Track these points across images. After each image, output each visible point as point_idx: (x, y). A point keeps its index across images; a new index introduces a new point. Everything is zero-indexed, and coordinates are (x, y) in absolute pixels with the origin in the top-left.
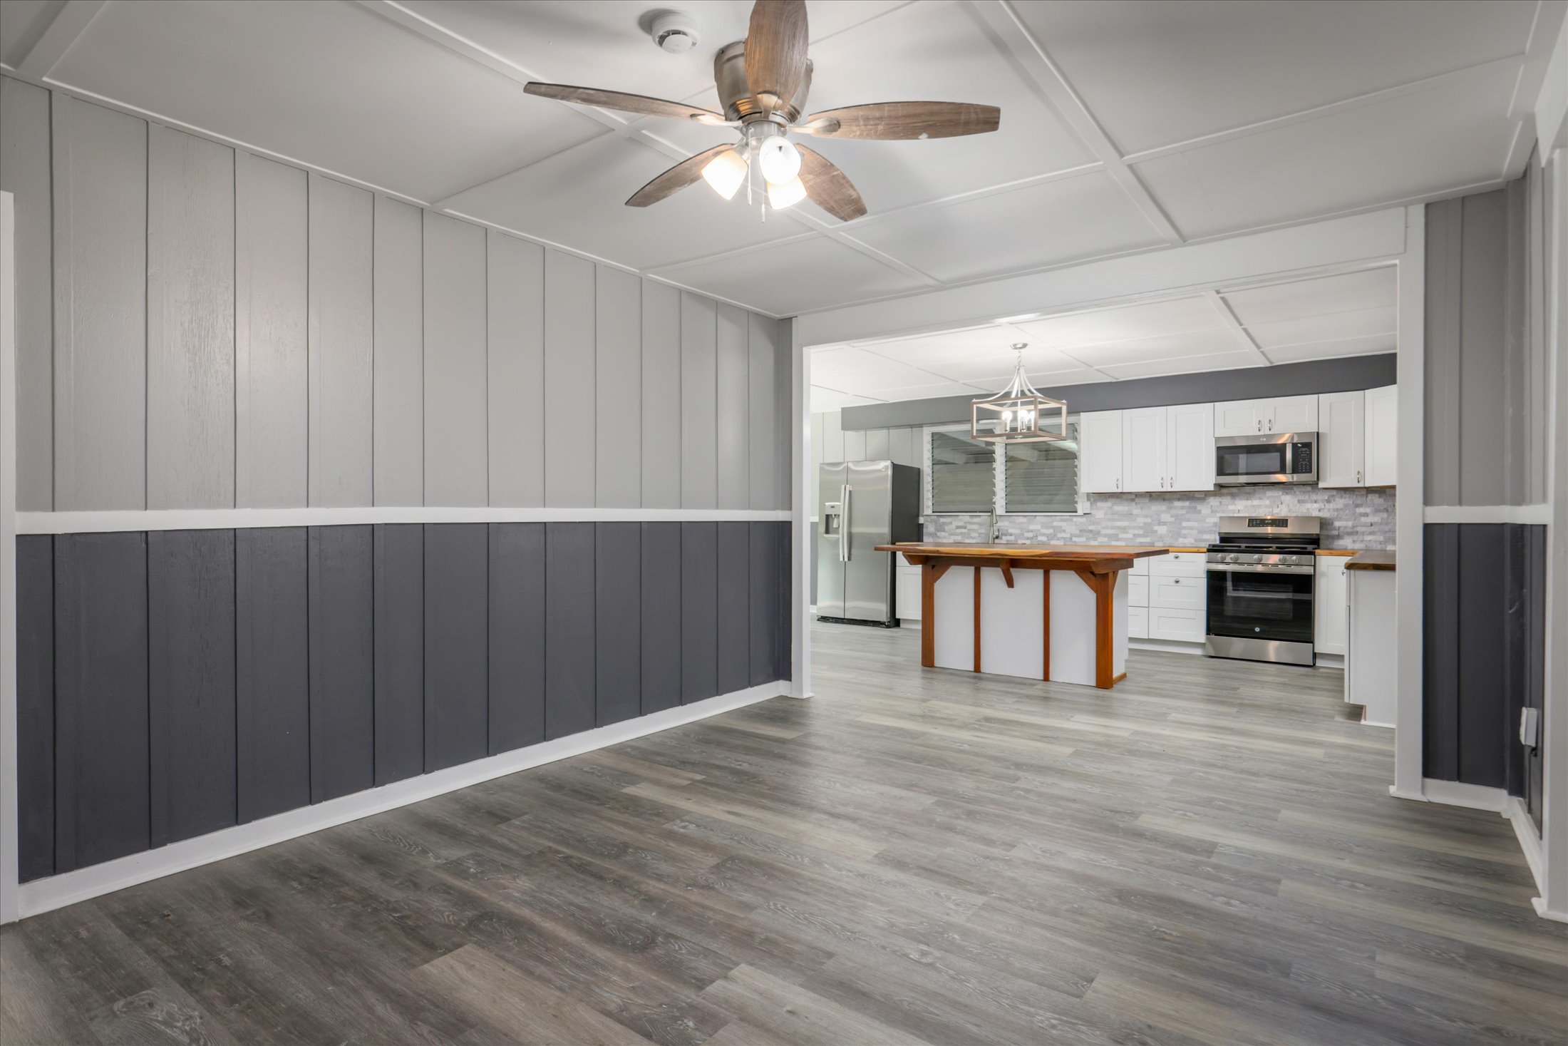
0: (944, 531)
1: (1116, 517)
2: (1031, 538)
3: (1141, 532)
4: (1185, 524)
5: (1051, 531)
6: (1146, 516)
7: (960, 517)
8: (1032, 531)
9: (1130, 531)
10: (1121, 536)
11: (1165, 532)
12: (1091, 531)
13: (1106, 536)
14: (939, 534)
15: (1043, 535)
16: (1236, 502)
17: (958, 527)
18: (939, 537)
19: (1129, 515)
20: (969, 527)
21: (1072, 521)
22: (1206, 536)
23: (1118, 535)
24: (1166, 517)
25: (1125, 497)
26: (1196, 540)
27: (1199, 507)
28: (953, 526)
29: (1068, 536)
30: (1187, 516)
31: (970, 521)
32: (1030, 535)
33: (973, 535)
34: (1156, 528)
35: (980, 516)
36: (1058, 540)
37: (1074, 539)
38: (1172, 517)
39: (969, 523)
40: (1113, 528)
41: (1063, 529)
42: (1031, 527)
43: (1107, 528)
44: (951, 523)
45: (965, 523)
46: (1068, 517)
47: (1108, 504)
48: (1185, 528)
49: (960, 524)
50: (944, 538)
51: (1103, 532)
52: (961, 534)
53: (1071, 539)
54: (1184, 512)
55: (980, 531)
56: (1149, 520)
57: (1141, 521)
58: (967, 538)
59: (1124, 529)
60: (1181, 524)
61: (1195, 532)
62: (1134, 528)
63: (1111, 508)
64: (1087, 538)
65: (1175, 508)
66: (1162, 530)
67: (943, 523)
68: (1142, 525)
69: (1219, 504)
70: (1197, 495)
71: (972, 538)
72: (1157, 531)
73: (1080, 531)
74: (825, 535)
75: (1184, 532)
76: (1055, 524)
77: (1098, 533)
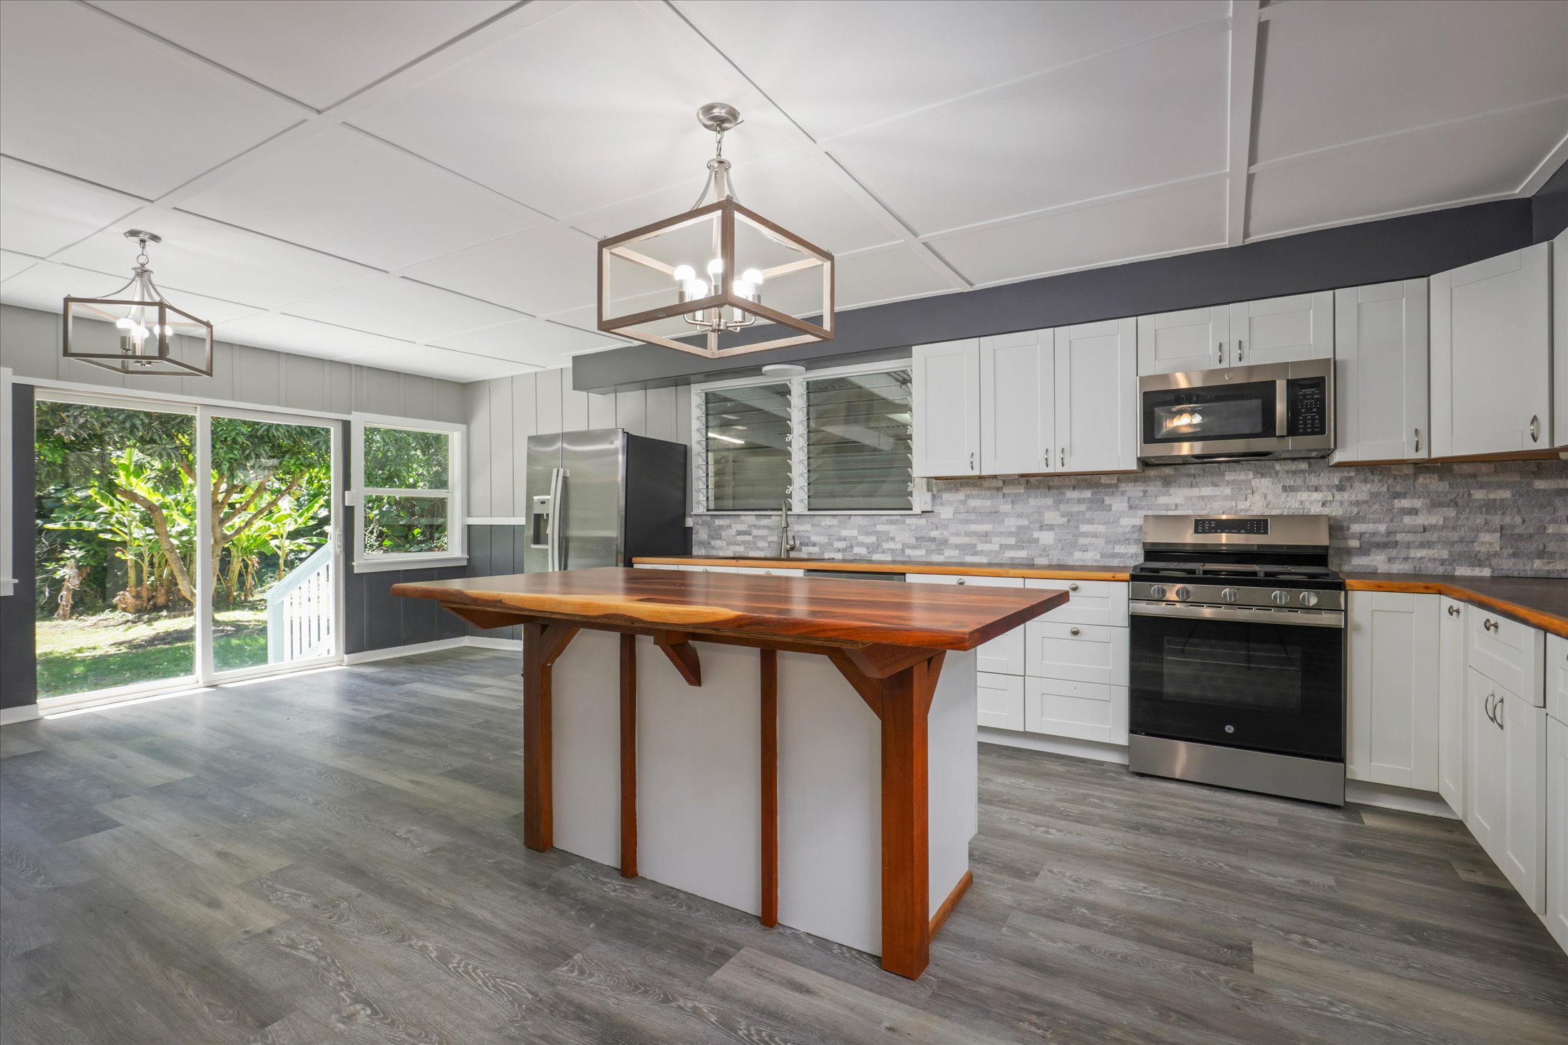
0: (720, 538)
1: (973, 516)
2: (844, 550)
3: (1012, 541)
4: (1085, 528)
5: (873, 539)
6: (1019, 516)
7: (742, 518)
8: (845, 540)
9: (995, 540)
10: (980, 547)
11: (1051, 542)
12: (934, 540)
13: (957, 547)
14: (713, 543)
15: (861, 544)
16: (1172, 491)
17: (739, 533)
18: (713, 548)
19: (994, 514)
20: (755, 532)
21: (904, 523)
22: (1119, 549)
23: (974, 546)
24: (1052, 517)
25: (986, 484)
26: (1103, 556)
27: (1108, 500)
28: (733, 531)
29: (899, 546)
30: (1088, 515)
31: (756, 523)
32: (842, 545)
33: (761, 544)
34: (1036, 535)
35: (771, 515)
36: (883, 552)
37: (908, 552)
38: (1063, 516)
39: (755, 526)
40: (967, 534)
41: (891, 535)
42: (844, 533)
43: (958, 535)
44: (729, 527)
45: (749, 526)
46: (898, 518)
47: (961, 495)
48: (1085, 535)
49: (743, 527)
50: (721, 548)
51: (953, 540)
52: (744, 543)
53: (903, 551)
54: (1083, 508)
55: (770, 539)
56: (1025, 522)
57: (1012, 523)
58: (752, 549)
59: (985, 537)
60: (1077, 527)
61: (1101, 542)
62: (1001, 534)
63: (964, 502)
64: (927, 551)
65: (1068, 501)
66: (1046, 538)
67: (719, 526)
68: (1013, 530)
69: (1141, 494)
70: (1104, 480)
71: (761, 549)
72: (1038, 540)
73: (917, 539)
74: (534, 546)
75: (1082, 541)
76: (880, 528)
77: (944, 543)
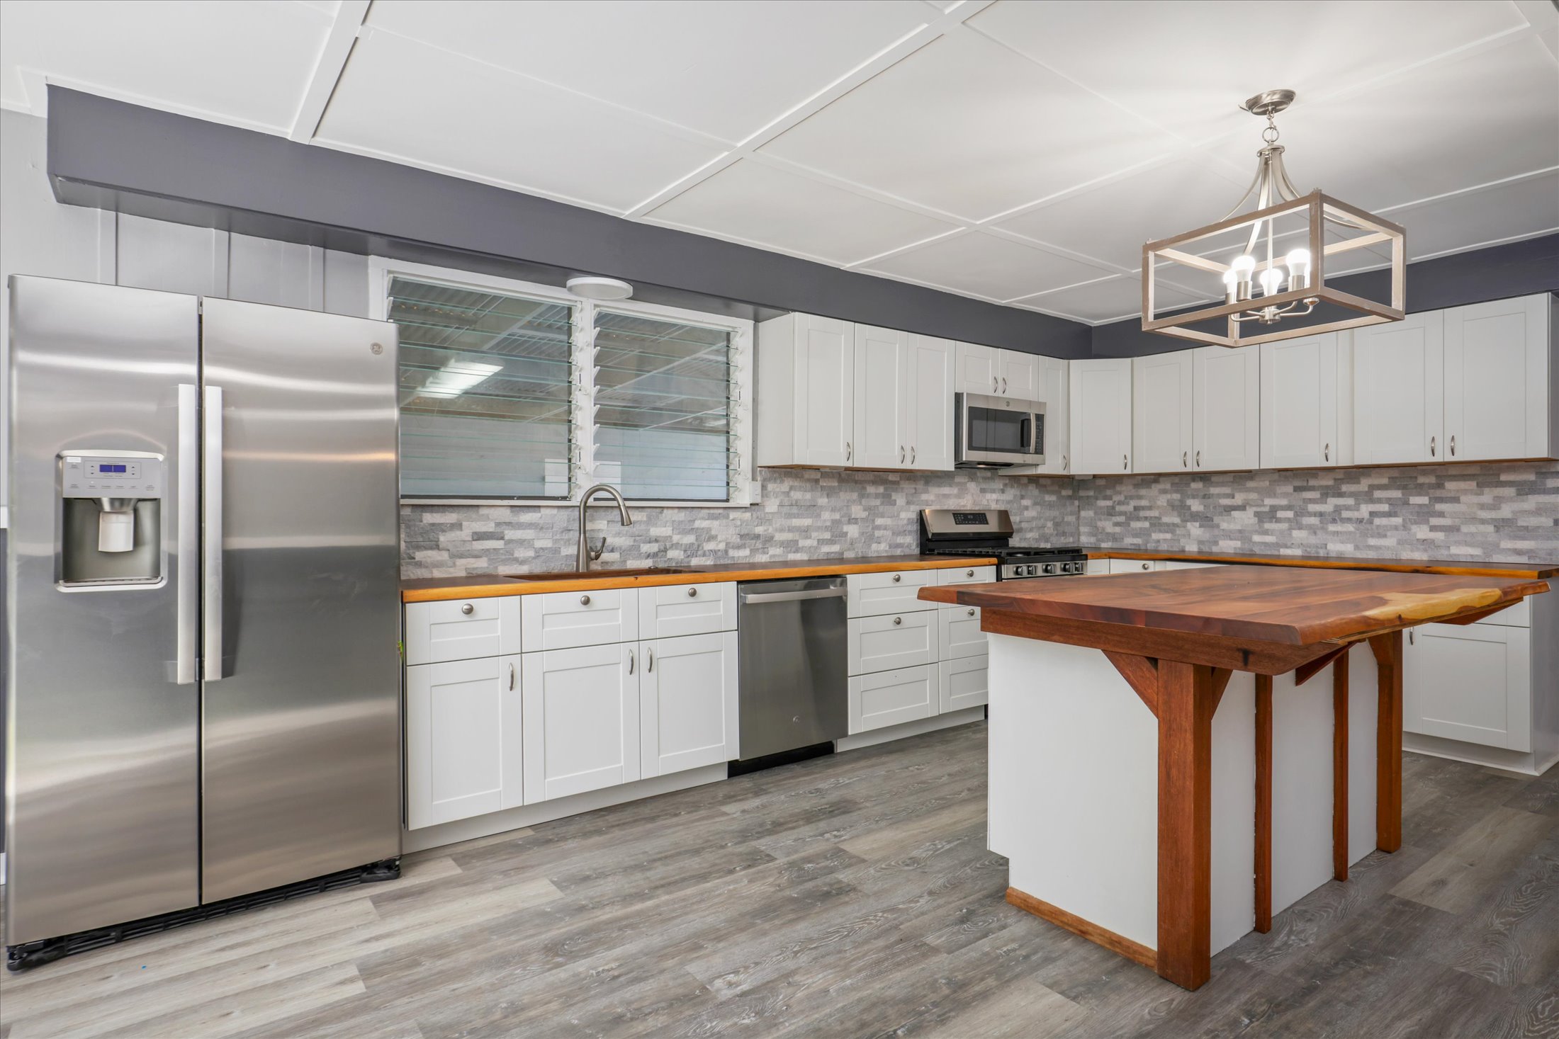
0: (437, 547)
1: (795, 510)
2: (655, 555)
3: (827, 535)
4: (879, 521)
5: (690, 539)
6: (833, 510)
7: (483, 511)
8: (656, 541)
9: (814, 534)
10: (802, 543)
11: (856, 535)
12: (757, 537)
13: (782, 544)
14: (419, 555)
15: (676, 546)
16: (930, 489)
17: (479, 536)
18: (419, 565)
19: (812, 508)
20: (510, 534)
21: (727, 517)
22: (900, 540)
23: (797, 542)
24: (857, 511)
25: (808, 474)
26: (890, 547)
27: (894, 496)
28: (465, 534)
29: (722, 546)
30: (881, 509)
31: (514, 519)
32: (654, 548)
33: (521, 553)
34: (846, 528)
35: (539, 507)
36: (704, 555)
37: (732, 553)
38: (865, 510)
39: (509, 524)
40: (791, 530)
41: (713, 533)
42: (655, 531)
43: (782, 530)
44: (458, 526)
45: (498, 524)
46: (720, 511)
47: (785, 486)
48: (878, 528)
49: (490, 527)
50: (438, 565)
51: (779, 537)
52: (486, 552)
53: (726, 552)
54: (878, 502)
55: (538, 544)
56: (837, 516)
57: (827, 516)
58: (505, 562)
59: (805, 532)
60: (873, 521)
61: (889, 533)
62: (818, 529)
63: (787, 494)
64: (751, 550)
65: (869, 496)
66: (853, 531)
67: (433, 525)
68: (828, 524)
69: (914, 491)
70: (891, 477)
71: (522, 562)
72: (846, 533)
73: (742, 536)
75: (877, 533)
76: (698, 524)
77: (769, 540)
